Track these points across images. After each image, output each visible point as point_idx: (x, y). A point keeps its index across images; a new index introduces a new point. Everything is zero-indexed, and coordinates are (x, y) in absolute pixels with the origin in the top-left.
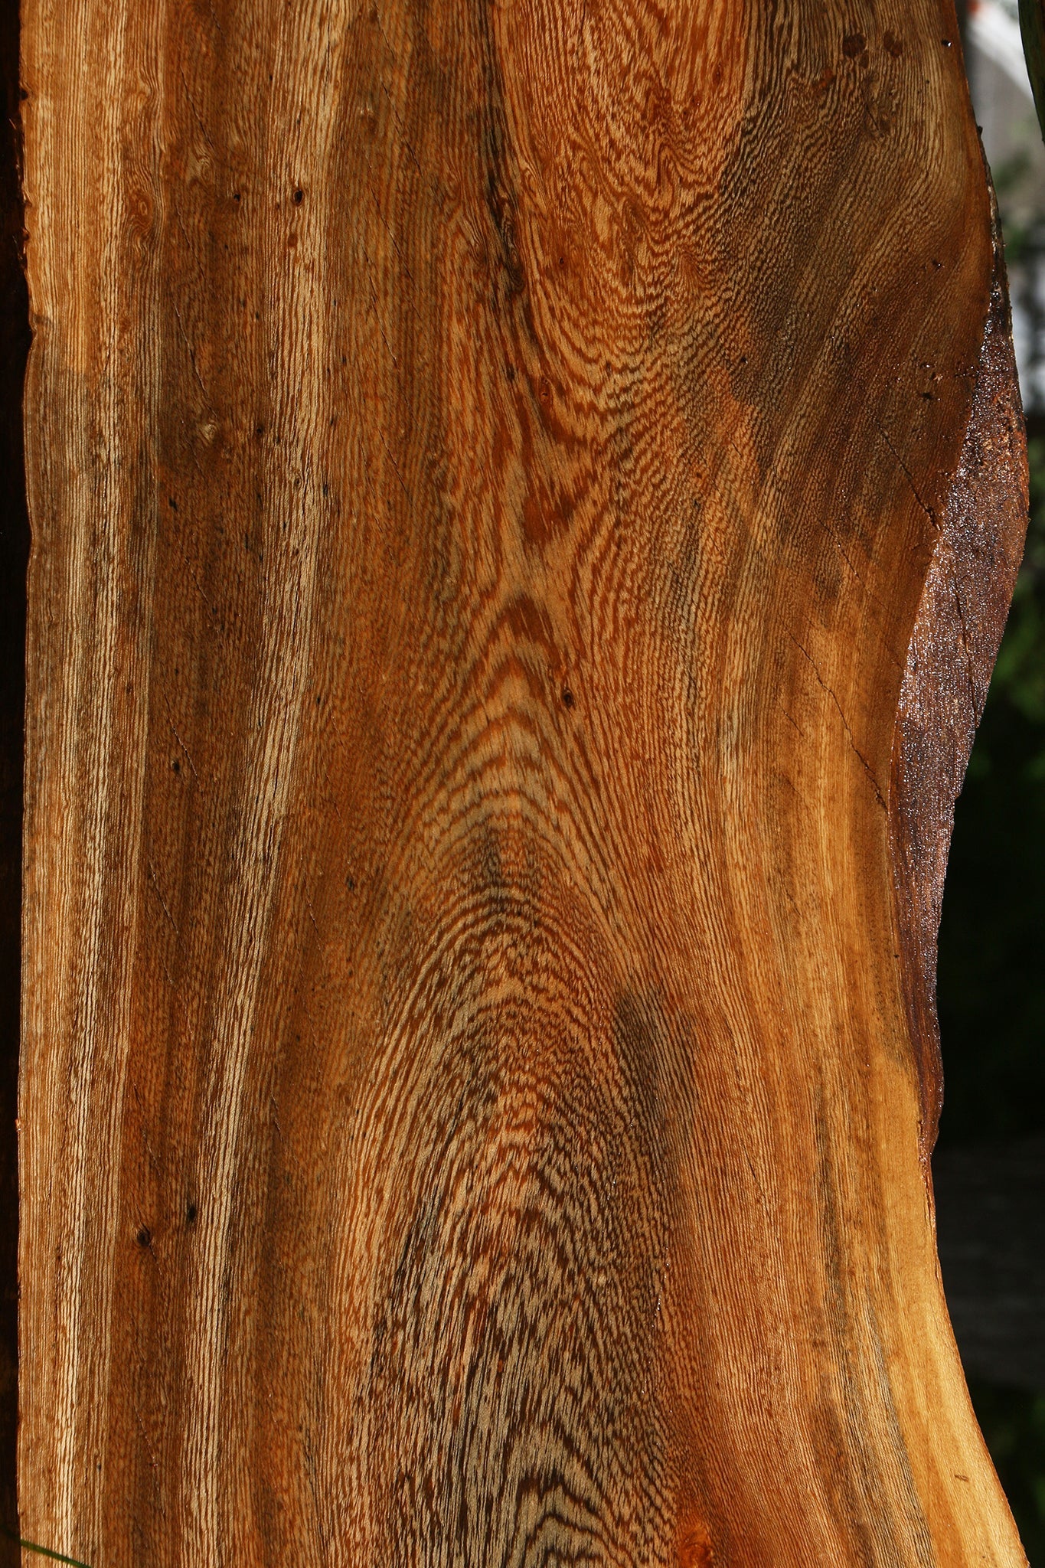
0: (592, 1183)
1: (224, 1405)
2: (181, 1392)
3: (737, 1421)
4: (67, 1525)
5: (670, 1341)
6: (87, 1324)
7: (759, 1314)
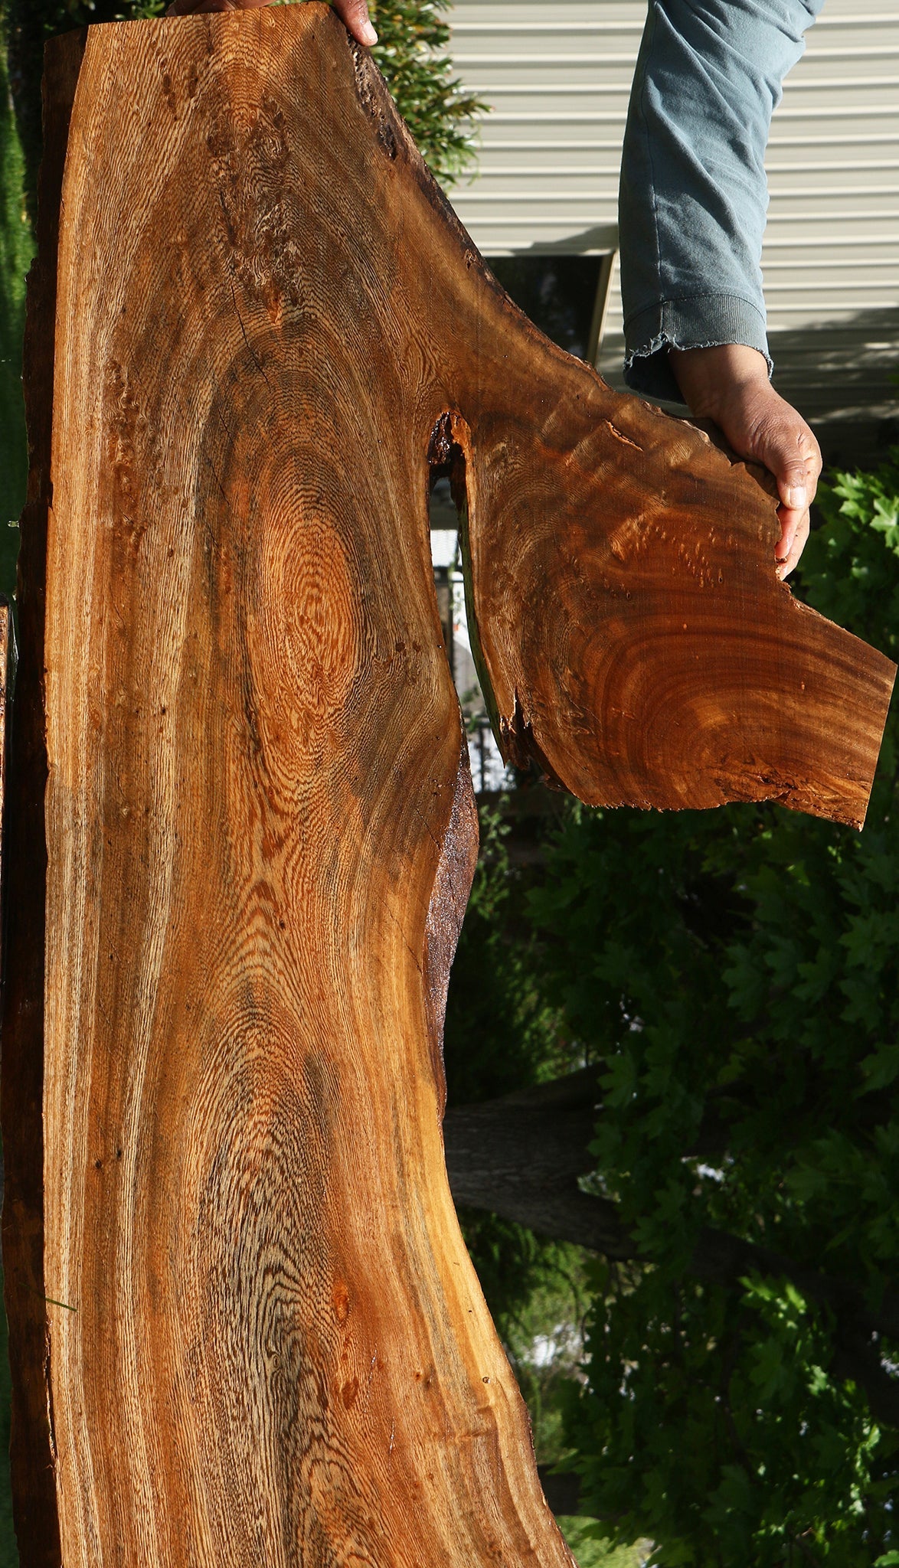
0: (295, 1138)
1: (134, 1238)
2: (115, 1232)
3: (359, 1241)
4: (66, 1291)
5: (330, 1207)
6: (74, 1203)
7: (368, 1194)
